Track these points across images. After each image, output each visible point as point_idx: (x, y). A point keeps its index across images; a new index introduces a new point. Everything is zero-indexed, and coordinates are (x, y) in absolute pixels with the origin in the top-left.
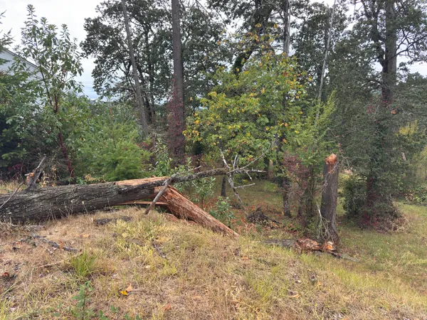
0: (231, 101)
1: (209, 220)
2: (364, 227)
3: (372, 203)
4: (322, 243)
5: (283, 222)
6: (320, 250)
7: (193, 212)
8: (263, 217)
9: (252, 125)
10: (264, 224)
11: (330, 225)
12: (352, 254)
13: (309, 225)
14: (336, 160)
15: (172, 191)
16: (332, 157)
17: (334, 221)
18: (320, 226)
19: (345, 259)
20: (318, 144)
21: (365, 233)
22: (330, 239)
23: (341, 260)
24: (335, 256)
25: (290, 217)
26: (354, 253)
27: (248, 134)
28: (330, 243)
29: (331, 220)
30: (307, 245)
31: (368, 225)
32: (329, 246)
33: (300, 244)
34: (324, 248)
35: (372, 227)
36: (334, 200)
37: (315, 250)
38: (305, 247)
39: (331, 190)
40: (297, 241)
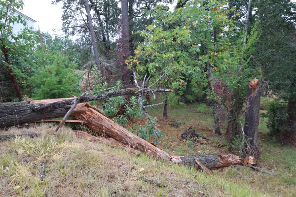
0: (167, 33)
1: (130, 138)
2: (285, 144)
3: (292, 123)
4: (244, 158)
5: (212, 139)
6: (241, 164)
8: (194, 134)
9: (185, 54)
10: (195, 140)
11: (251, 142)
12: (270, 168)
13: (234, 142)
14: (258, 84)
15: (91, 111)
16: (255, 81)
17: (256, 137)
18: (243, 143)
19: (264, 173)
20: (243, 70)
21: (285, 149)
22: (252, 155)
23: (259, 174)
24: (254, 169)
25: (220, 134)
26: (272, 167)
27: (182, 62)
28: (251, 158)
29: (253, 138)
30: (229, 159)
31: (289, 142)
32: (249, 161)
33: (222, 158)
34: (245, 162)
35: (292, 144)
36: (256, 120)
37: (237, 164)
38: (227, 161)
39: (253, 111)
40: (220, 156)
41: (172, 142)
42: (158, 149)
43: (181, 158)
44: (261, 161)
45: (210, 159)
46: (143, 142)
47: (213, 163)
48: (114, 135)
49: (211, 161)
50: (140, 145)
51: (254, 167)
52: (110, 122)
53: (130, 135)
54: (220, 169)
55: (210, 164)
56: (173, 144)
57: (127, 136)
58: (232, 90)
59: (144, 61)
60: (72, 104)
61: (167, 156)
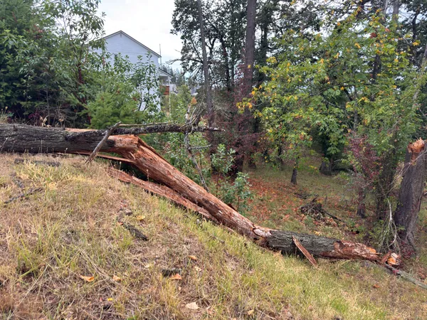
1: (193, 190)
4: (384, 253)
5: (347, 220)
6: (376, 261)
7: (169, 176)
8: (318, 209)
9: (318, 98)
11: (404, 234)
13: (375, 229)
14: (423, 148)
15: (142, 150)
16: (419, 143)
17: (411, 228)
22: (397, 253)
23: (400, 280)
24: (393, 272)
25: (364, 217)
27: (311, 109)
29: (406, 228)
30: (355, 250)
32: (391, 259)
33: (342, 245)
34: (384, 259)
36: (415, 202)
37: (367, 259)
38: (351, 251)
39: (410, 187)
40: (340, 242)
41: (285, 215)
42: (235, 213)
43: (270, 232)
44: (412, 264)
45: (320, 242)
46: (213, 199)
47: (323, 250)
48: (171, 183)
49: (320, 246)
50: (207, 202)
51: (399, 272)
52: (168, 167)
53: (195, 187)
54: (334, 260)
55: (318, 249)
56: (284, 217)
57: (189, 188)
58: (379, 153)
59: (260, 105)
60: (104, 135)
61: (247, 224)
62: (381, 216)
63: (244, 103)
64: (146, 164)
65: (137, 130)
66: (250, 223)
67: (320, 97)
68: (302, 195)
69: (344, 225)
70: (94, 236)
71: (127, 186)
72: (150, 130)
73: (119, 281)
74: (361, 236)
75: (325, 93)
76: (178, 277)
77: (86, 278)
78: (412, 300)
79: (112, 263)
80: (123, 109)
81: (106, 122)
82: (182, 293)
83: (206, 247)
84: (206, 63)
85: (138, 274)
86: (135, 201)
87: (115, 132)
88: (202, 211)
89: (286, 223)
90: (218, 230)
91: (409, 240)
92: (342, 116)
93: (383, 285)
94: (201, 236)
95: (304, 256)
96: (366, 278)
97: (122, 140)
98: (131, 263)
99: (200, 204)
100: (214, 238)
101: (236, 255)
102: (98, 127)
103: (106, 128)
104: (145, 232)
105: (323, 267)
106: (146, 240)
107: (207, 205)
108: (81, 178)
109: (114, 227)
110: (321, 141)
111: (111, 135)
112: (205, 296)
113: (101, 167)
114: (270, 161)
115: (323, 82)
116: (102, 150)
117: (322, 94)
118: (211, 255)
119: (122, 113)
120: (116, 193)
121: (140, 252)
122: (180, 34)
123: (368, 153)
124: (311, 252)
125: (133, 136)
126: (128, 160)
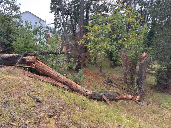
1: (61, 78)
2: (163, 92)
3: (168, 80)
4: (134, 96)
6: (132, 100)
7: (50, 73)
8: (110, 81)
9: (108, 39)
10: (110, 85)
11: (140, 88)
13: (131, 87)
14: (145, 56)
15: (38, 62)
16: (144, 54)
17: (143, 86)
19: (142, 106)
21: (163, 95)
27: (106, 43)
28: (138, 97)
29: (141, 86)
30: (124, 96)
31: (166, 90)
32: (137, 98)
33: (119, 95)
34: (134, 99)
35: (167, 92)
36: (144, 76)
37: (128, 99)
39: (142, 71)
40: (118, 94)
41: (98, 84)
42: (79, 86)
43: (93, 92)
44: (144, 99)
45: (111, 94)
46: (69, 81)
47: (112, 97)
48: (51, 76)
49: (111, 96)
50: (67, 82)
51: (140, 103)
52: (50, 69)
53: (62, 76)
54: (117, 101)
55: (111, 97)
56: (98, 85)
57: (59, 77)
58: (131, 59)
59: (87, 42)
60: (21, 57)
61: (84, 90)
62: (132, 82)
63: (80, 41)
64: (40, 68)
65: (35, 54)
66: (85, 90)
67: (109, 38)
68: (104, 76)
69: (120, 87)
70: (17, 103)
71: (32, 78)
72: (41, 54)
73: (29, 123)
74: (126, 90)
75: (111, 37)
76: (55, 117)
77: (14, 123)
78: (145, 113)
79: (26, 114)
80: (29, 45)
81: (22, 51)
82: (58, 124)
83: (67, 102)
84: (64, 25)
85: (38, 118)
86: (35, 85)
87: (26, 55)
88: (65, 86)
89: (99, 88)
90: (72, 94)
91: (142, 90)
92: (117, 45)
93: (135, 109)
94: (65, 98)
95: (106, 100)
96: (129, 107)
97: (29, 59)
98: (34, 114)
99: (64, 84)
100: (70, 98)
101: (80, 104)
102: (18, 53)
103: (21, 53)
104: (40, 99)
105: (113, 104)
106: (41, 102)
107: (67, 84)
108: (10, 77)
109: (26, 98)
110: (110, 55)
111: (24, 56)
112: (67, 124)
113: (20, 71)
114: (91, 64)
115: (110, 32)
116: (20, 63)
117: (109, 37)
118: (69, 106)
119: (29, 46)
120: (27, 82)
121: (38, 108)
122: (53, 13)
123: (127, 59)
124: (108, 99)
125: (33, 56)
126: (32, 67)
